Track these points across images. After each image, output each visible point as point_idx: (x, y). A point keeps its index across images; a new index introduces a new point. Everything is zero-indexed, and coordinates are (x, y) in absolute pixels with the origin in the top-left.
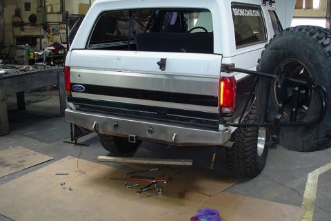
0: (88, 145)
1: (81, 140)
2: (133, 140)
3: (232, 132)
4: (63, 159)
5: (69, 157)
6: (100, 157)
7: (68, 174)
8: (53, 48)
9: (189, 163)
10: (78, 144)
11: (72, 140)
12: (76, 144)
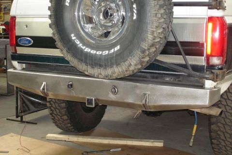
0: (36, 124)
1: (27, 117)
2: (92, 104)
3: (222, 91)
4: (4, 136)
5: (12, 134)
6: (50, 135)
7: (8, 152)
8: (4, 27)
9: (159, 144)
10: (24, 122)
11: (17, 117)
12: (22, 121)
